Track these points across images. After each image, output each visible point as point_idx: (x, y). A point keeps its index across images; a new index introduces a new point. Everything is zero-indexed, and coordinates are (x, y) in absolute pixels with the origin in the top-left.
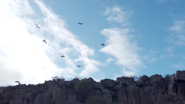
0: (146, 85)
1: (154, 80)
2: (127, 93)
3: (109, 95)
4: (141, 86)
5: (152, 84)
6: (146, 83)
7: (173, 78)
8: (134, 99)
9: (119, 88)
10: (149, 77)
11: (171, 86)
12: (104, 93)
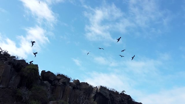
0: (77, 88)
1: (84, 87)
2: (64, 91)
3: (49, 88)
4: (74, 88)
5: (81, 89)
6: (78, 87)
7: (96, 90)
8: (68, 98)
9: (60, 85)
10: (80, 82)
11: (93, 95)
12: (45, 85)
